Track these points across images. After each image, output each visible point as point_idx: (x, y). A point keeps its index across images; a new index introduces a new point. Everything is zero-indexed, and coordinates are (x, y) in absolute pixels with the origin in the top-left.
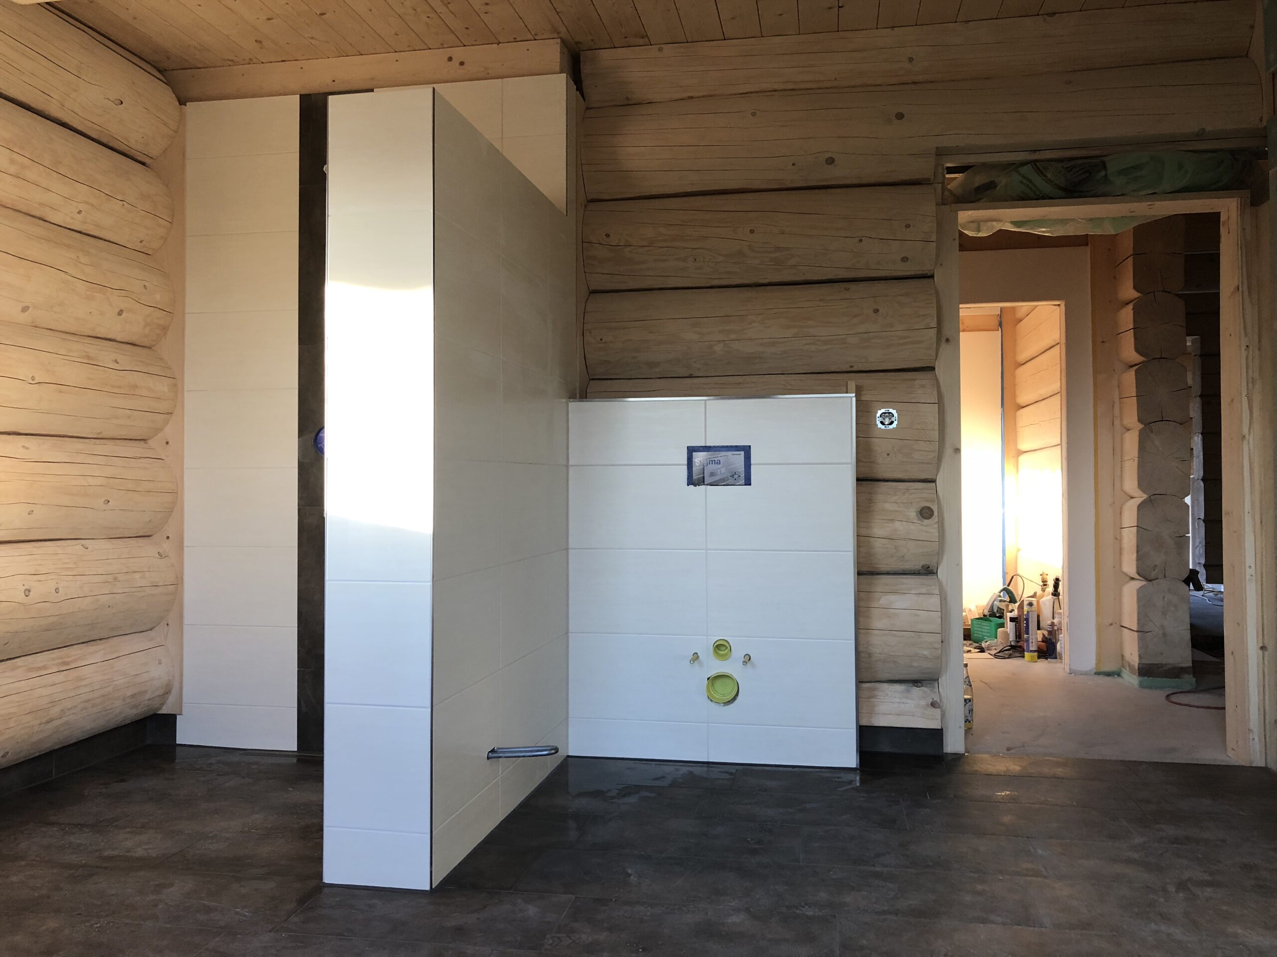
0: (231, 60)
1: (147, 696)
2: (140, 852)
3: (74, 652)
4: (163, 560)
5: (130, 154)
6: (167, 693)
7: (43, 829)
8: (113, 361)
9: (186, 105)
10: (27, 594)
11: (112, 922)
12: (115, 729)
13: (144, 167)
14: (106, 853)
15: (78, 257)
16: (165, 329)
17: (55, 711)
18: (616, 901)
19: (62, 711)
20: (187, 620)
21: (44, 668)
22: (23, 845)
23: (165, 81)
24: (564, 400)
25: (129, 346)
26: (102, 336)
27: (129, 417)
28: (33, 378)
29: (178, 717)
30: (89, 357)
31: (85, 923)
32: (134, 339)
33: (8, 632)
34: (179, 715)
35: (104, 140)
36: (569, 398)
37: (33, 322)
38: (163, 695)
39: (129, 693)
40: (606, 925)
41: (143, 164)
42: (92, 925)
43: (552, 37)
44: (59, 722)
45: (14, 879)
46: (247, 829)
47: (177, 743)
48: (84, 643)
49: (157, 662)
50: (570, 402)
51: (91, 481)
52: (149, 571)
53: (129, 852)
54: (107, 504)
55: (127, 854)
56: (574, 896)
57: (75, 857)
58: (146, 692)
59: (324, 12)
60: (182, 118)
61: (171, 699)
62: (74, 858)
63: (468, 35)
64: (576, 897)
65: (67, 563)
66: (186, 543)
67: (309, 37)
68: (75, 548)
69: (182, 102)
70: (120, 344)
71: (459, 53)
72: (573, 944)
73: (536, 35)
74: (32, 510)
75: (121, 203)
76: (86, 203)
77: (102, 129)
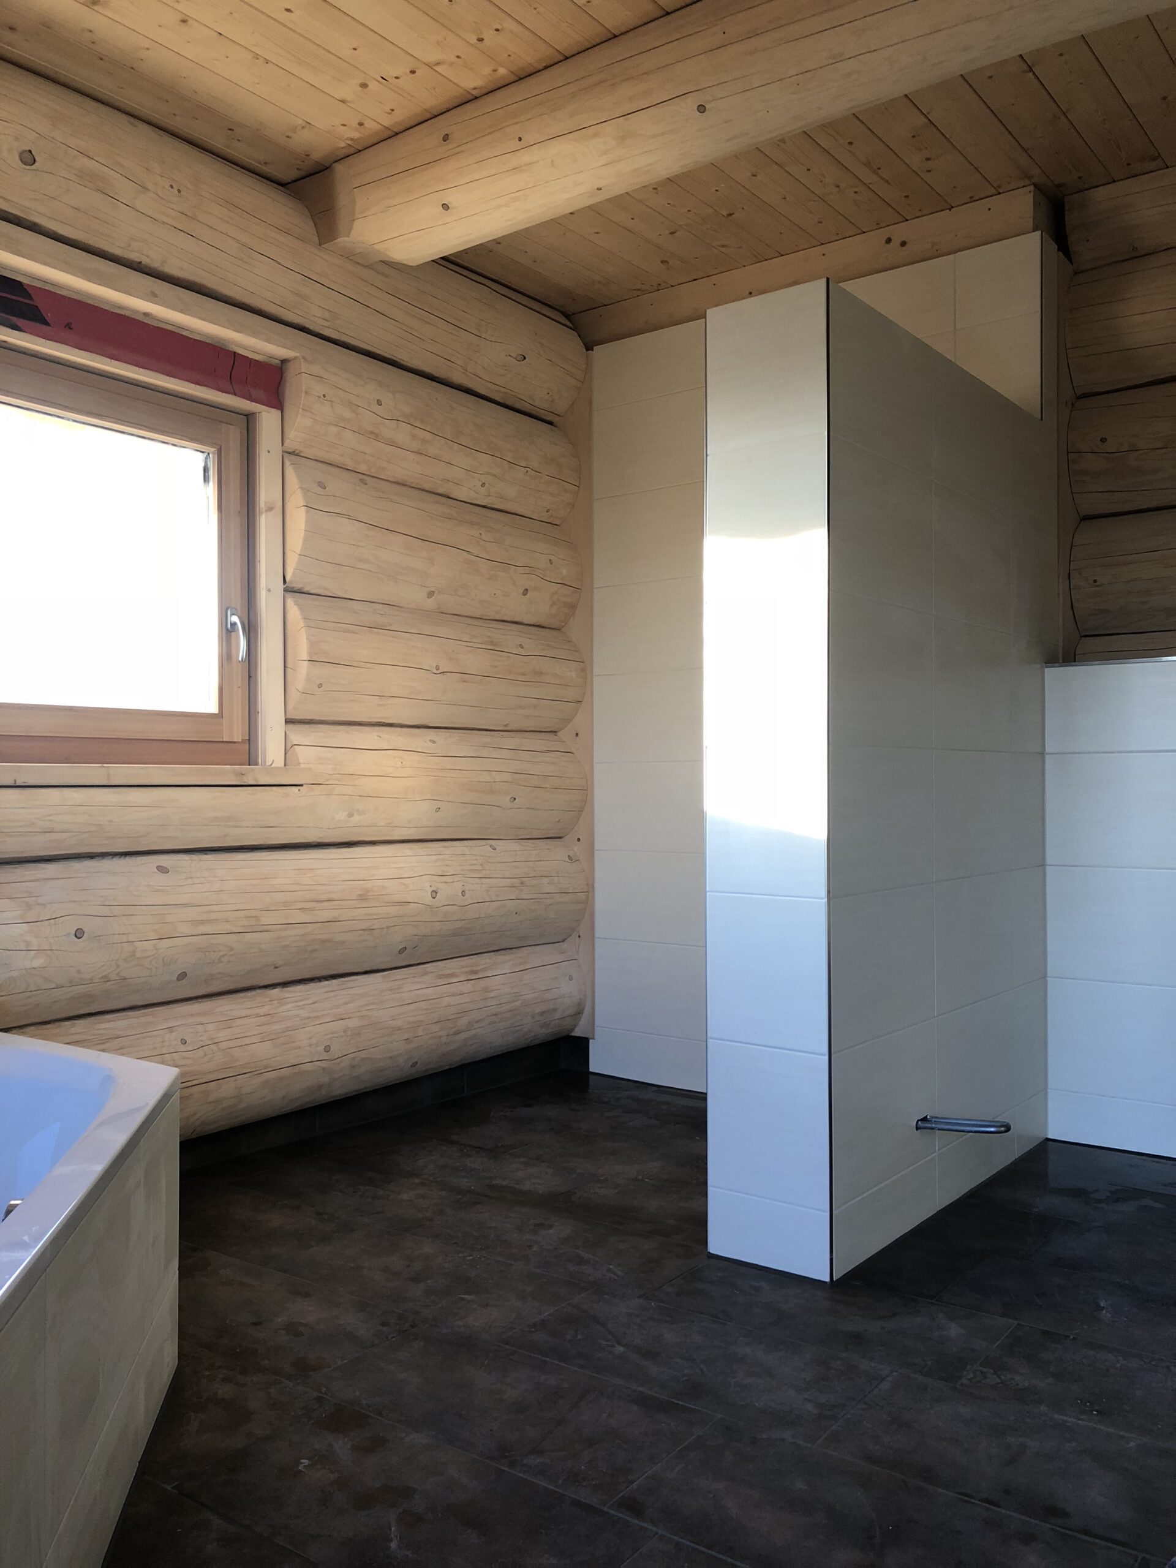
0: (638, 290)
1: (558, 1015)
2: (527, 1186)
3: (484, 960)
4: (574, 864)
5: (534, 413)
6: (579, 1013)
7: (444, 1148)
8: (517, 645)
9: (592, 350)
10: (434, 896)
11: (484, 1257)
12: (525, 1048)
13: (552, 427)
14: (498, 1182)
15: (481, 534)
16: (573, 607)
17: (463, 1022)
18: (1074, 1339)
19: (469, 1023)
20: (598, 933)
21: (452, 975)
22: (421, 1162)
23: (571, 325)
24: (1038, 666)
25: (536, 628)
26: (509, 619)
27: (535, 707)
28: (437, 668)
29: (591, 1041)
30: (492, 643)
31: (458, 1254)
32: (541, 620)
33: (416, 935)
34: (592, 1039)
35: (509, 402)
36: (1046, 663)
37: (439, 608)
38: (575, 1015)
39: (538, 1010)
40: (1052, 1369)
41: (551, 423)
42: (465, 1257)
43: (1023, 185)
44: (463, 1036)
45: (405, 1196)
46: (640, 1177)
47: (591, 1070)
48: (494, 951)
49: (567, 978)
50: (1046, 667)
51: (498, 777)
52: (558, 877)
53: (518, 1184)
54: (513, 801)
55: (517, 1186)
56: (1016, 1322)
57: (466, 1182)
58: (555, 1010)
59: (731, 212)
60: (589, 363)
61: (584, 1021)
62: (464, 1183)
63: (910, 205)
64: (1019, 1324)
65: (475, 865)
66: (597, 846)
67: (718, 246)
68: (482, 848)
69: (589, 348)
70: (528, 627)
71: (899, 232)
72: (1001, 1385)
73: (999, 187)
74: (439, 807)
75: (525, 470)
76: (488, 474)
77: (506, 390)
